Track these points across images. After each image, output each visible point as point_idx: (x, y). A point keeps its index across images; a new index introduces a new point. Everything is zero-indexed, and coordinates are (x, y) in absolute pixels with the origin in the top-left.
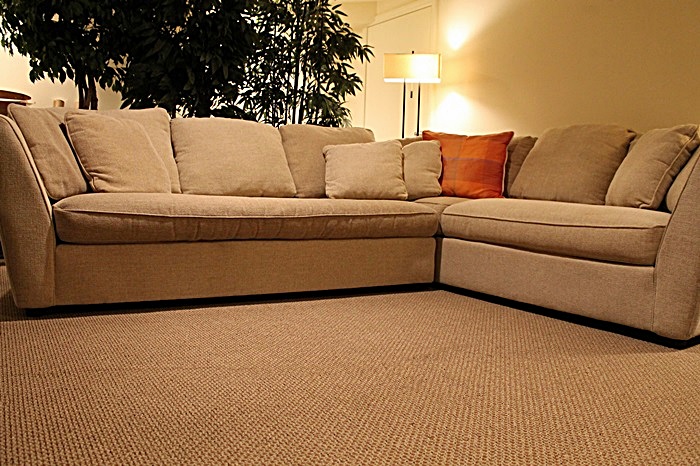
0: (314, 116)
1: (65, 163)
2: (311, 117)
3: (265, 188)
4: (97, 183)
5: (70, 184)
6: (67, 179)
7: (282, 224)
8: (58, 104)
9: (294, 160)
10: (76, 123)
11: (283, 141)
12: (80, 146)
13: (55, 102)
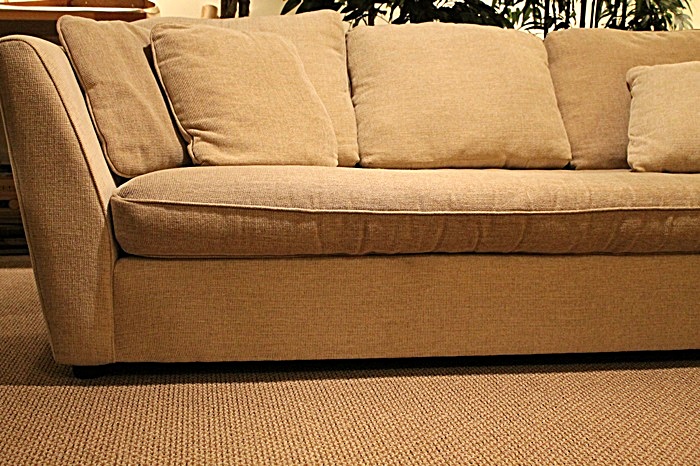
0: (620, 12)
1: (146, 115)
2: (614, 14)
3: (511, 149)
4: (198, 148)
5: (153, 151)
6: (147, 142)
7: (529, 224)
8: (208, 12)
9: (569, 97)
10: (168, 43)
11: (551, 60)
12: (173, 84)
13: (204, 8)
